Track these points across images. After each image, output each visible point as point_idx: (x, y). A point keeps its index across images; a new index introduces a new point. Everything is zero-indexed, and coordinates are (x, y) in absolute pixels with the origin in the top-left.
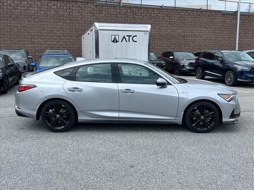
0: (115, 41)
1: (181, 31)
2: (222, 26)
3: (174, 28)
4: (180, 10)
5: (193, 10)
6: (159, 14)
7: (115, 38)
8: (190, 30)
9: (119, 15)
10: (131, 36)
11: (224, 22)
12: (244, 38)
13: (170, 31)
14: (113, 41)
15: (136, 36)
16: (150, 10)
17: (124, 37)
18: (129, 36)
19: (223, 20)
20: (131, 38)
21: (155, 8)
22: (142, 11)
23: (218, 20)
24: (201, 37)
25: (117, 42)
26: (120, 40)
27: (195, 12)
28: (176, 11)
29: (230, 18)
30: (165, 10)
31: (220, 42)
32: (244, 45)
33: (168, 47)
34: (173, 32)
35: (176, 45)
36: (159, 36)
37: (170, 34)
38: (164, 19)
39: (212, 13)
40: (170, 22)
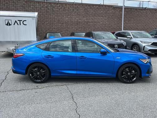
0: (8, 24)
1: (86, 19)
2: (113, 15)
3: (80, 17)
4: (85, 5)
5: (93, 5)
6: (70, 7)
7: (8, 22)
8: (91, 18)
9: (42, 8)
10: (22, 21)
11: (114, 13)
12: (128, 23)
13: (78, 19)
14: (7, 25)
15: (26, 21)
16: (64, 5)
17: (16, 21)
18: (20, 21)
19: (114, 12)
20: (21, 22)
21: (67, 4)
22: (58, 6)
23: (111, 12)
24: (99, 23)
25: (10, 25)
26: (13, 24)
27: (95, 6)
28: (82, 5)
29: (119, 11)
30: (75, 5)
31: (112, 26)
32: (128, 28)
33: (77, 29)
34: (80, 20)
35: (82, 28)
36: (71, 22)
37: (78, 21)
38: (74, 11)
39: (106, 7)
40: (78, 13)
